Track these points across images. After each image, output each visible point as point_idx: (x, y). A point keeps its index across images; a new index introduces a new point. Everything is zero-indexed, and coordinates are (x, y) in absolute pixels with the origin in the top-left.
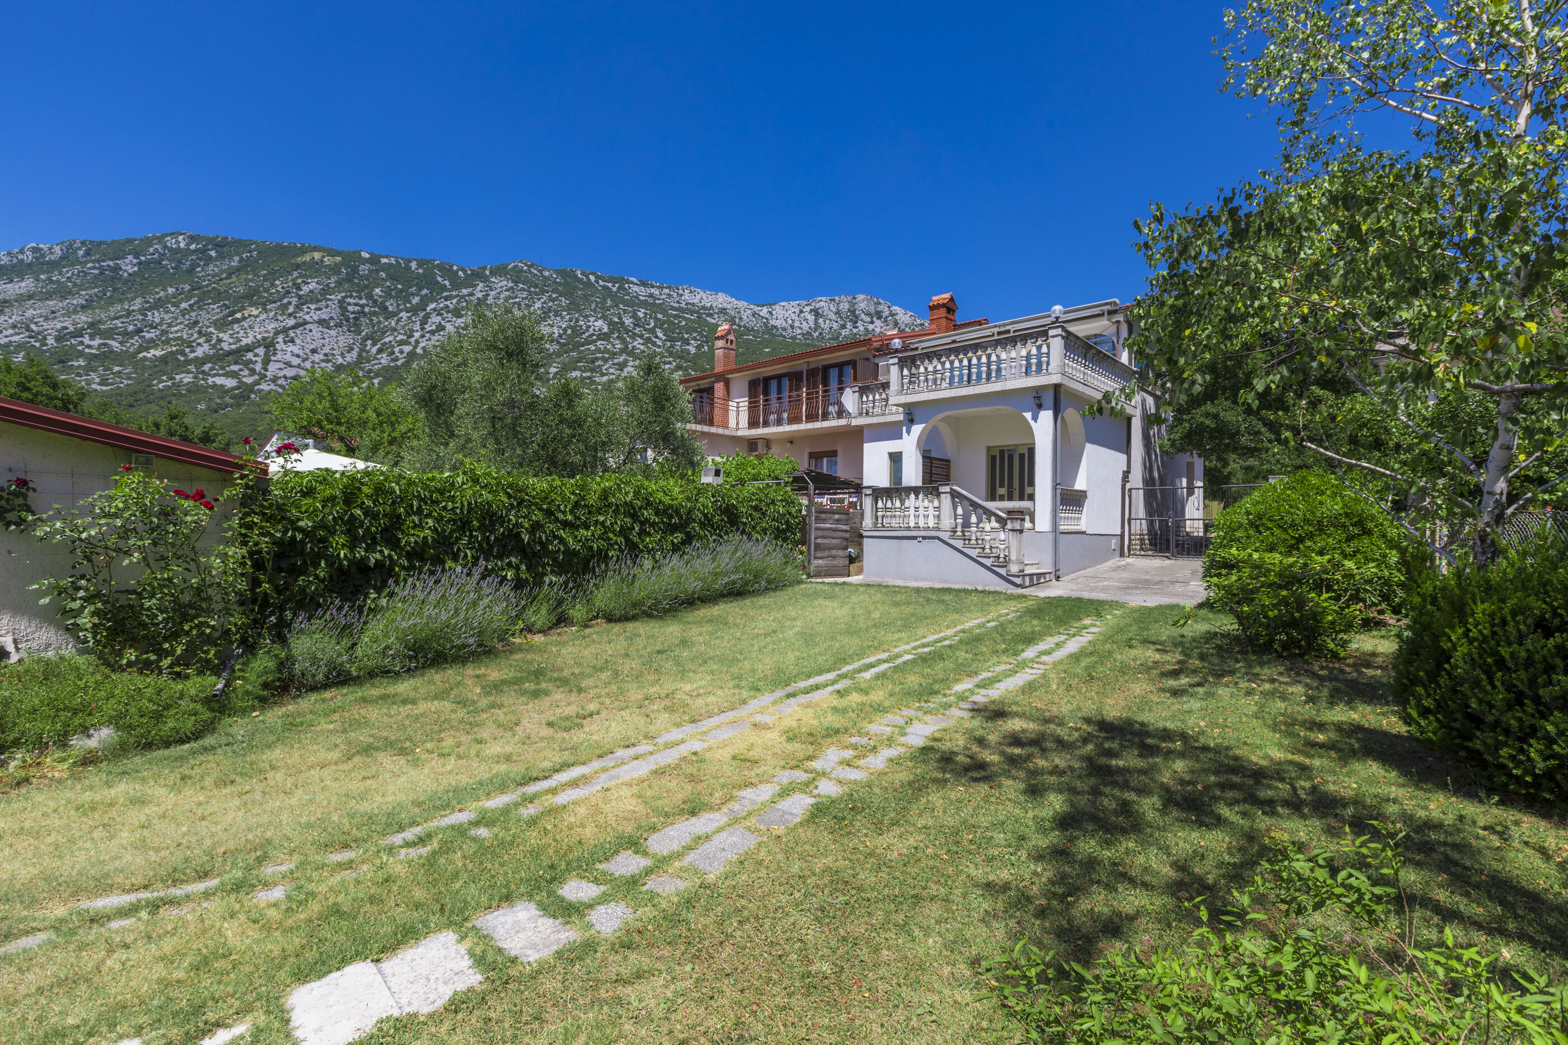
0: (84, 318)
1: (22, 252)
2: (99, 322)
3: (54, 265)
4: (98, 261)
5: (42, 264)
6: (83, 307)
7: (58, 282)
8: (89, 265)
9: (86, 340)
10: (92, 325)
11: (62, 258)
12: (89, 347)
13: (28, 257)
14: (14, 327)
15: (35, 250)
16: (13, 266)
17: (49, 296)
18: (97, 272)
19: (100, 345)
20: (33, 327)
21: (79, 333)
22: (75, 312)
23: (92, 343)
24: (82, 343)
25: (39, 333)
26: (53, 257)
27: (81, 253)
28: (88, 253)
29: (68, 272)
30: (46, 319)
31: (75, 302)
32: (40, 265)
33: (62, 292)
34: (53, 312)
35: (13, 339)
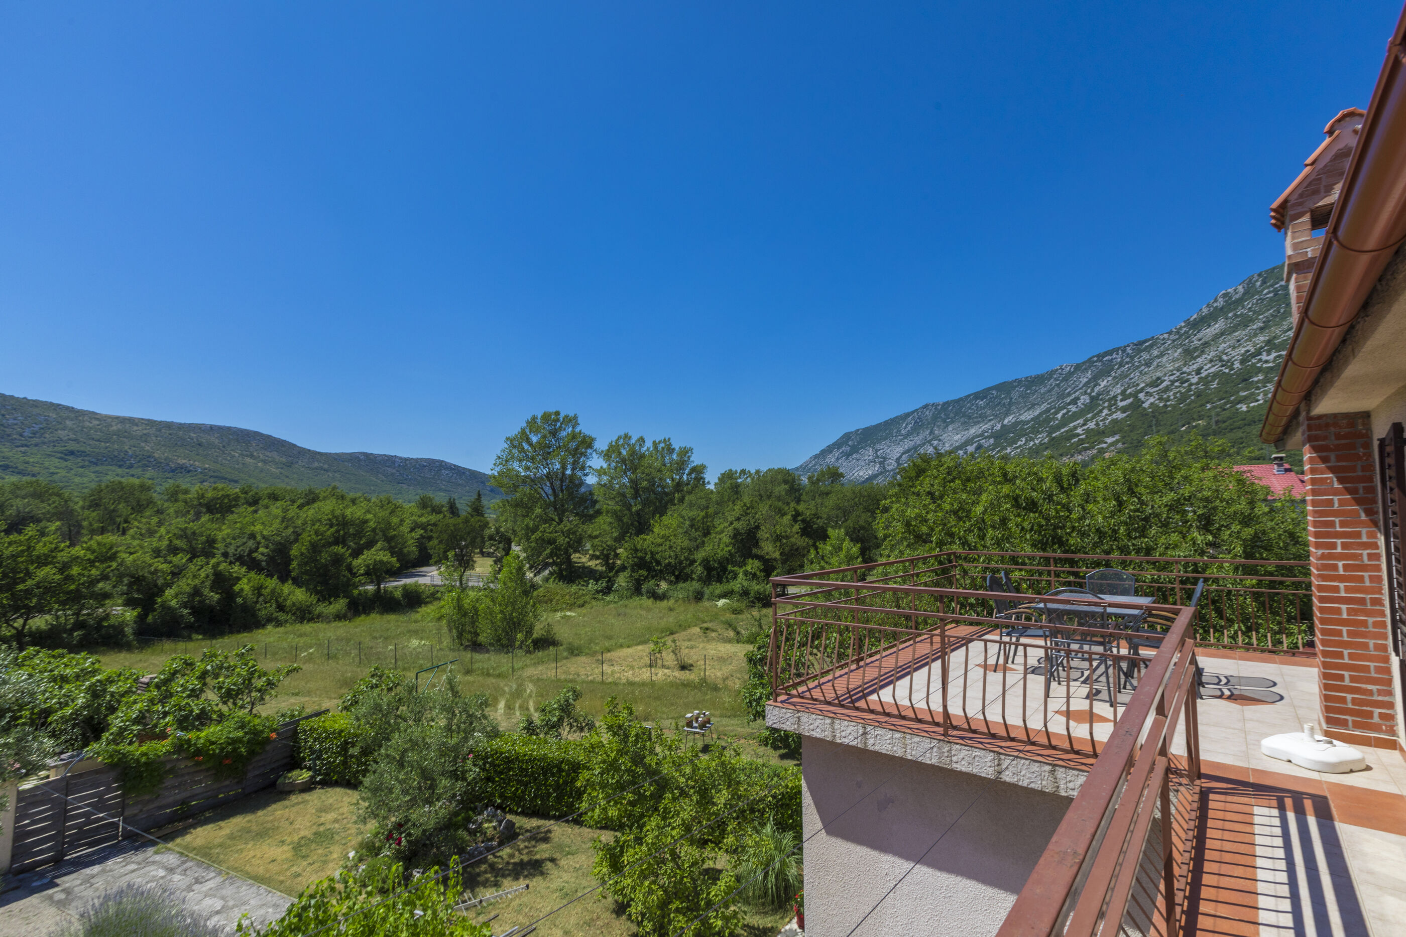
0: (1262, 338)
1: (1216, 301)
2: (1275, 337)
3: (1240, 302)
4: (1272, 286)
5: (1230, 304)
6: (1261, 329)
7: (1242, 314)
8: (1266, 291)
9: (1264, 357)
10: (1268, 342)
11: (1244, 294)
12: (1266, 362)
13: (1221, 303)
14: (1211, 361)
15: (1225, 295)
16: (1211, 314)
17: (1235, 329)
18: (1271, 295)
19: (1275, 358)
20: (1225, 357)
21: (1258, 353)
22: (1256, 335)
23: (1268, 358)
24: (1260, 360)
25: (1228, 361)
26: (1237, 296)
27: (1258, 284)
28: (1264, 282)
29: (1248, 304)
30: (1234, 348)
31: (1255, 327)
32: (1232, 304)
33: (1245, 322)
34: (1239, 341)
35: (1210, 371)
